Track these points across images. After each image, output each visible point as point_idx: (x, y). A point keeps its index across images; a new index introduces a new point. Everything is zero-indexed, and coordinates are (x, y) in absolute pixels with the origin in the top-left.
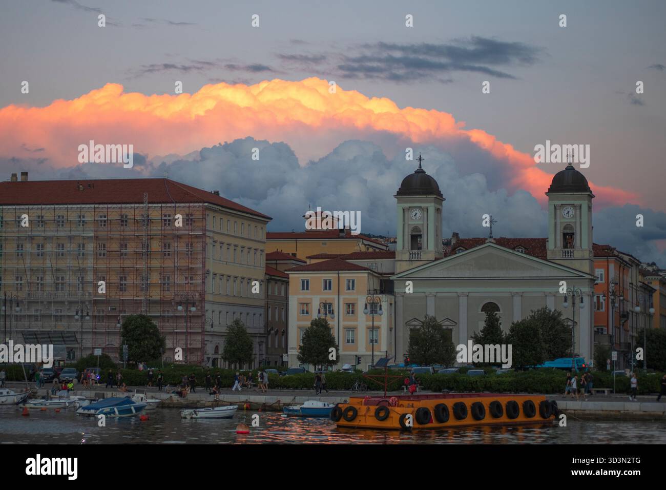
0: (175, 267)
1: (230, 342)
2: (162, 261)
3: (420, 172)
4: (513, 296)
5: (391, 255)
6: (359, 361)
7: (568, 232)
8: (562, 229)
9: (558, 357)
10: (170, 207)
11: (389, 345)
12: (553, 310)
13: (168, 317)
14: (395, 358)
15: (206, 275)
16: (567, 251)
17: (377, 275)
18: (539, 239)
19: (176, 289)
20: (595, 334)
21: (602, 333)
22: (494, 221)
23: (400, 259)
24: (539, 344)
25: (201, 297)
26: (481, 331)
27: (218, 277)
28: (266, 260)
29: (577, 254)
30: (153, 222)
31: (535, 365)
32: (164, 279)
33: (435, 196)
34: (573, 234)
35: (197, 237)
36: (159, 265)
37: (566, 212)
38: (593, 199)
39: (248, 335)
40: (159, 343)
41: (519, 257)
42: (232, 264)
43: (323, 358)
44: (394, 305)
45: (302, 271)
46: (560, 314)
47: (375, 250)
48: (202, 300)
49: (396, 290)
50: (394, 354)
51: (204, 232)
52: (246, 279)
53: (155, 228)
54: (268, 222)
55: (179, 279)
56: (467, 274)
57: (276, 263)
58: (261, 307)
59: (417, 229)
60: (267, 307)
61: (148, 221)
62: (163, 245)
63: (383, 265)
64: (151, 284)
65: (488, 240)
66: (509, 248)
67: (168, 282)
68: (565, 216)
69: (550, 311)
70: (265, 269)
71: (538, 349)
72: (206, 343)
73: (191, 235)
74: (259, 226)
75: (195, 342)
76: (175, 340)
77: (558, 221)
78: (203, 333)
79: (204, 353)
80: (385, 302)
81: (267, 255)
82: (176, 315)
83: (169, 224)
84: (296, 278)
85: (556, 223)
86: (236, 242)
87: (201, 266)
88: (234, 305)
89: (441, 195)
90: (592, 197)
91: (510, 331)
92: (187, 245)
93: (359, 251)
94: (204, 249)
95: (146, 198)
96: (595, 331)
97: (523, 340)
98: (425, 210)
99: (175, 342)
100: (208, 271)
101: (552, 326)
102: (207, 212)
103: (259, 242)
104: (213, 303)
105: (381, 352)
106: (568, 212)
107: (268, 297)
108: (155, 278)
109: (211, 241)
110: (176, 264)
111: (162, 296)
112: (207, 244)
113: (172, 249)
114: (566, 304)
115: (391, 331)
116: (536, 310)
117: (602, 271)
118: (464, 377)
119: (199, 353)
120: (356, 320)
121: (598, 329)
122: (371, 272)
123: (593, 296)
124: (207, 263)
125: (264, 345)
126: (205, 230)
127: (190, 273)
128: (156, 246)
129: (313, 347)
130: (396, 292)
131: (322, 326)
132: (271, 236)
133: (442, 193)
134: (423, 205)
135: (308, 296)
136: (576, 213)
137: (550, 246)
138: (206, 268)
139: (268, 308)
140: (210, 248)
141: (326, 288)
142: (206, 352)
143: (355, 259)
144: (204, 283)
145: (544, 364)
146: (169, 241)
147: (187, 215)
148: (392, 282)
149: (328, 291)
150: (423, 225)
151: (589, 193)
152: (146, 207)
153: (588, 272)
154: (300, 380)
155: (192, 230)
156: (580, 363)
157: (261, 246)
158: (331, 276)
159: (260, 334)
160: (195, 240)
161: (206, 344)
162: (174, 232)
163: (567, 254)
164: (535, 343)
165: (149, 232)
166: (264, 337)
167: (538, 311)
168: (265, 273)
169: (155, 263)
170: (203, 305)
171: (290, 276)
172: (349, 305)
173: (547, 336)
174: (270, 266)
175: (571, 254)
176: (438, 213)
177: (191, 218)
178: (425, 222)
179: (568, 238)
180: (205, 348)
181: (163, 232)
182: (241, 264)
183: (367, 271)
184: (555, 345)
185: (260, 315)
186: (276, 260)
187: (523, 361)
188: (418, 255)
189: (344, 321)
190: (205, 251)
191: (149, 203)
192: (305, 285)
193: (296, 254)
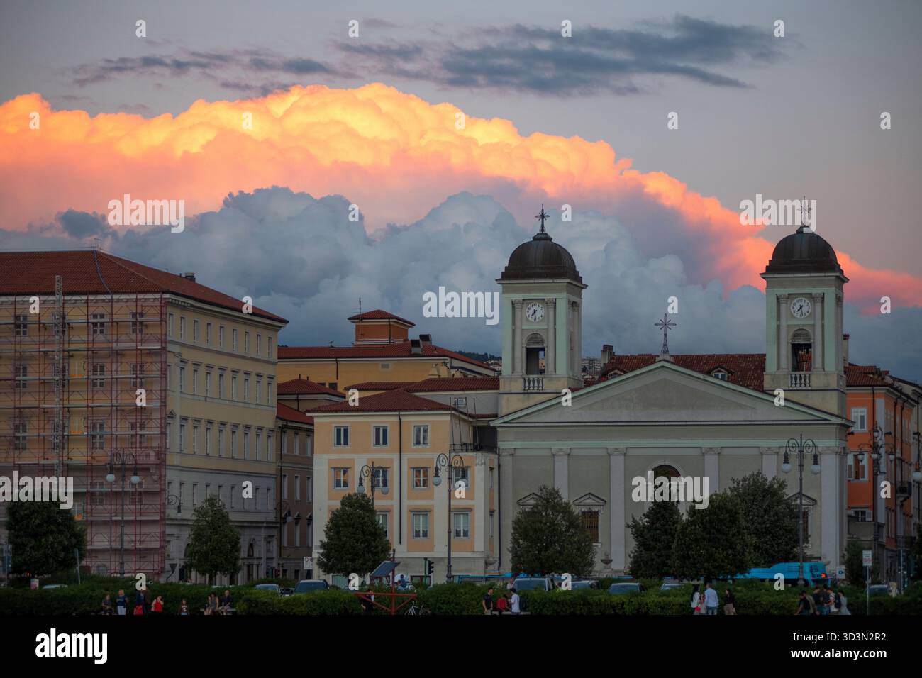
0: (112, 406)
1: (198, 536)
2: (90, 397)
3: (543, 238)
4: (704, 455)
5: (493, 383)
6: (430, 568)
7: (801, 341)
8: (790, 338)
9: (779, 561)
10: (103, 300)
11: (489, 541)
12: (770, 479)
13: (101, 494)
14: (500, 563)
15: (169, 421)
16: (798, 376)
17: (466, 418)
18: (753, 356)
19: (114, 445)
20: (849, 522)
21: (863, 520)
22: (671, 324)
23: (507, 391)
24: (740, 537)
25: (159, 459)
26: (644, 515)
27: (190, 424)
28: (278, 394)
29: (816, 381)
30: (72, 328)
31: (734, 574)
32: (94, 427)
33: (568, 280)
34: (809, 346)
35: (151, 353)
36: (84, 403)
37: (797, 307)
38: (845, 284)
39: (231, 524)
40: (74, 541)
41: (717, 386)
42: (215, 401)
43: (362, 564)
44: (496, 471)
45: (336, 411)
46: (782, 485)
47: (465, 376)
48: (161, 464)
49: (500, 444)
50: (498, 556)
51: (164, 345)
52: (241, 428)
53: (76, 338)
54: (281, 327)
55: (121, 428)
56: (624, 416)
57: (298, 400)
58: (267, 476)
59: (536, 338)
60: (280, 476)
61: (64, 326)
62: (91, 367)
63: (478, 401)
64: (70, 437)
65: (661, 358)
66: (701, 372)
67: (101, 433)
68: (795, 315)
69: (766, 480)
70: (276, 409)
71: (739, 547)
72: (168, 539)
73: (141, 350)
74: (265, 334)
75: (148, 539)
76: (113, 535)
77: (784, 323)
78: (163, 521)
79: (165, 557)
80: (481, 465)
81: (279, 385)
82: (114, 490)
83: (102, 332)
84: (325, 424)
85: (778, 327)
86: (223, 361)
87: (159, 404)
88: (220, 472)
89: (580, 280)
90: (844, 282)
91: (689, 514)
92: (134, 369)
93: (437, 377)
94: (164, 375)
95: (59, 285)
96: (849, 516)
97: (712, 531)
98: (552, 305)
99: (113, 539)
100: (171, 413)
101: (768, 506)
102: (169, 310)
103: (264, 361)
104: (182, 469)
105: (474, 552)
106: (801, 307)
107: (281, 458)
108: (78, 426)
109: (177, 360)
110: (114, 402)
111: (89, 458)
112: (169, 366)
113: (107, 375)
114: (787, 467)
115: (491, 515)
116: (740, 479)
117: (863, 412)
118: (601, 596)
119: (156, 558)
120: (431, 497)
121: (857, 513)
122: (457, 414)
123: (846, 454)
124: (168, 399)
125: (275, 543)
126: (164, 341)
127: (139, 417)
128: (78, 369)
129: (345, 544)
130: (501, 447)
131: (362, 507)
132: (286, 353)
133: (580, 275)
134: (548, 296)
135: (347, 456)
136: (814, 309)
137: (771, 366)
138: (167, 408)
139: (282, 477)
140: (175, 373)
141: (378, 442)
142: (169, 556)
143: (429, 391)
144: (163, 434)
145: (749, 573)
146: (100, 361)
147: (134, 315)
148: (494, 430)
149: (381, 446)
150: (547, 330)
151: (838, 274)
152: (59, 301)
153: (836, 414)
154: (314, 602)
155: (141, 341)
156: (817, 570)
157: (268, 370)
158: (388, 420)
159: (267, 522)
160: (149, 359)
161: (169, 541)
162: (110, 345)
163: (798, 381)
164: (734, 535)
165: (66, 346)
166: (275, 527)
167: (745, 479)
168: (277, 417)
169: (78, 400)
170: (163, 474)
171: (316, 420)
172: (417, 470)
173: (759, 524)
174: (287, 403)
175: (805, 380)
176: (574, 310)
177: (139, 319)
178: (552, 325)
179: (801, 353)
180: (167, 548)
181: (90, 345)
182: (232, 401)
183: (450, 412)
184: (774, 540)
185: (268, 489)
186: (298, 394)
187: (710, 567)
188: (538, 383)
189: (409, 498)
190: (166, 378)
191: (65, 293)
192: (342, 436)
193: (336, 384)
